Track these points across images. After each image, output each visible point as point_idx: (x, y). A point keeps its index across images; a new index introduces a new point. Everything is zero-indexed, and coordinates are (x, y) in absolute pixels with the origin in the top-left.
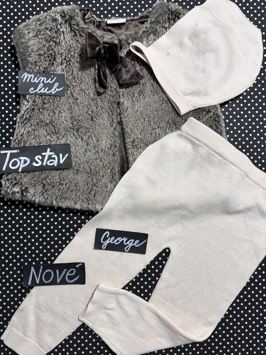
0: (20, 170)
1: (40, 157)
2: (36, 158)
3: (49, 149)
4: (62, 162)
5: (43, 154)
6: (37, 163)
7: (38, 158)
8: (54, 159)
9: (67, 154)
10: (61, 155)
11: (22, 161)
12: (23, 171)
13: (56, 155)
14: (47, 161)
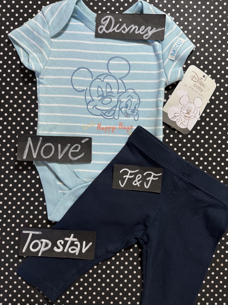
0: (40, 254)
1: (63, 243)
2: (58, 242)
3: (72, 235)
4: (84, 251)
5: (66, 239)
6: (58, 248)
7: (60, 243)
8: (76, 246)
9: (91, 243)
10: (84, 243)
11: (44, 244)
12: (42, 256)
13: (79, 241)
14: (69, 247)
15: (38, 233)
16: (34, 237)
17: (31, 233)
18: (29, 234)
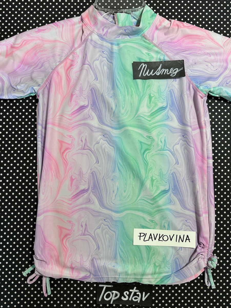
1: (128, 293)
2: (125, 293)
4: (144, 299)
5: (131, 290)
6: (125, 297)
7: (126, 293)
8: (138, 295)
9: (149, 293)
10: (144, 293)
11: (114, 294)
13: (140, 292)
14: (133, 296)
15: (110, 286)
16: (107, 289)
17: (105, 286)
18: (103, 287)
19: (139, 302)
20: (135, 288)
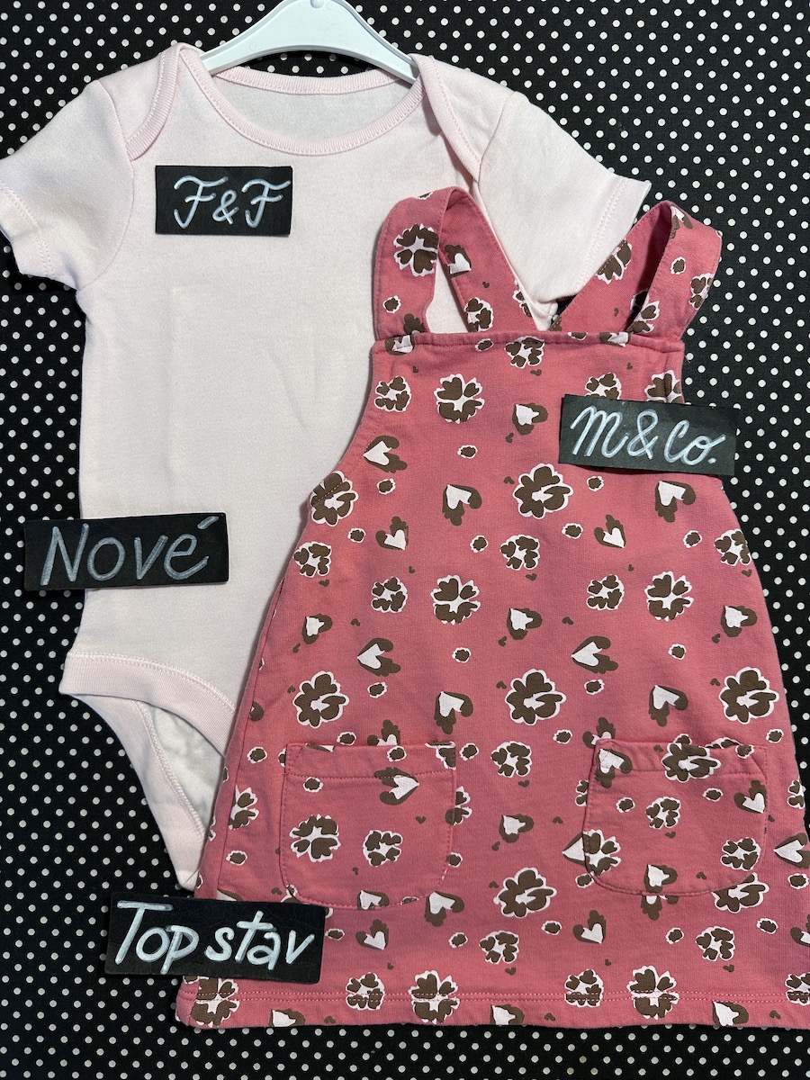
0: (165, 969)
1: (231, 935)
2: (219, 934)
4: (291, 957)
5: (242, 925)
6: (219, 950)
7: (225, 935)
8: (270, 943)
10: (293, 936)
11: (176, 939)
12: (173, 973)
13: (277, 932)
14: (250, 947)
15: (161, 908)
16: (151, 919)
17: (141, 908)
18: (134, 911)
19: (271, 967)
20: (259, 914)
